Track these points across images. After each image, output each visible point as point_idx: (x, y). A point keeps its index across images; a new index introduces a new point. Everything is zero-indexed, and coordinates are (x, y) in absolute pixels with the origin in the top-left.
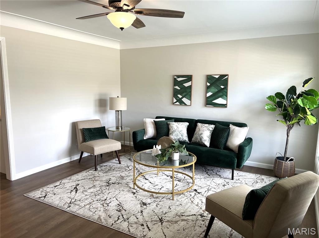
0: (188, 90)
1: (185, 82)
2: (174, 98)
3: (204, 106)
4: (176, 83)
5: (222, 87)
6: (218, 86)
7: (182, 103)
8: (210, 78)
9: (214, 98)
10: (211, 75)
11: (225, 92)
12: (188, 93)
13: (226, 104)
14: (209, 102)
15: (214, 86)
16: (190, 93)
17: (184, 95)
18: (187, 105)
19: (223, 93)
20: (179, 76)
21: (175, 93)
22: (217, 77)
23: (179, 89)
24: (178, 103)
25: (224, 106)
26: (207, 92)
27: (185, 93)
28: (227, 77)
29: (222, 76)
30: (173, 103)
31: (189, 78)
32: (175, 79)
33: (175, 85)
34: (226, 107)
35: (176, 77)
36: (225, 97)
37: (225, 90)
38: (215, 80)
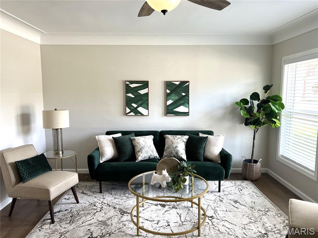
0: (145, 98)
1: (141, 88)
2: (127, 107)
3: (163, 116)
4: (128, 89)
5: (184, 94)
6: (179, 93)
7: (137, 113)
8: (169, 85)
9: (175, 106)
10: (170, 82)
11: (187, 99)
12: (145, 101)
13: (188, 112)
14: (169, 111)
15: (174, 94)
16: (147, 102)
17: (139, 103)
18: (143, 115)
19: (184, 100)
20: (132, 82)
21: (128, 102)
22: (177, 83)
23: (133, 97)
24: (132, 114)
25: (187, 114)
26: (166, 100)
27: (141, 102)
28: (188, 84)
29: (183, 83)
30: (126, 114)
31: (145, 84)
32: (127, 85)
33: (127, 92)
34: (189, 115)
35: (128, 83)
36: (187, 104)
37: (187, 98)
38: (175, 87)
